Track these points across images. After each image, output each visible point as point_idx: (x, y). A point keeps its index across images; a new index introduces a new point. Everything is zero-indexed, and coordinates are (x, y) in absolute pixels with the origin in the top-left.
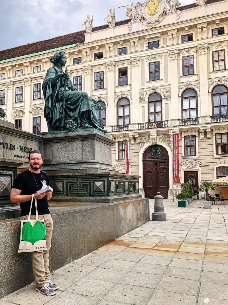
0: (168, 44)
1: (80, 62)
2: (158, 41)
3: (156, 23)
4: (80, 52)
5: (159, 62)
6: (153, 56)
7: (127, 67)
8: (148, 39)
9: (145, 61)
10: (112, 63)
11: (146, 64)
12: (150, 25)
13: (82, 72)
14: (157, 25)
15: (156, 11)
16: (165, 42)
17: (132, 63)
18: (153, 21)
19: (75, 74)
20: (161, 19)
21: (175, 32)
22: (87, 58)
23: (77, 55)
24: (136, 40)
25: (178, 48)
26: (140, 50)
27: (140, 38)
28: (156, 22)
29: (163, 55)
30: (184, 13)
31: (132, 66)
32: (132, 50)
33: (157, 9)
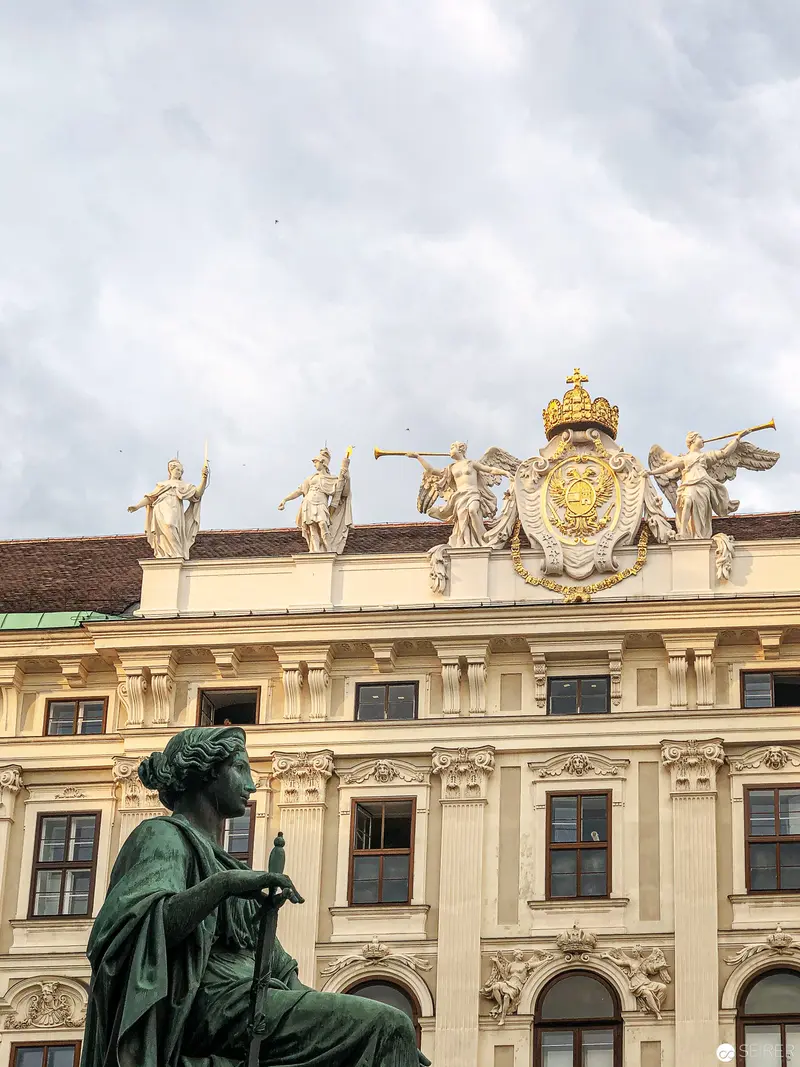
0: (662, 704)
1: (95, 728)
2: (608, 677)
3: (599, 580)
4: (101, 665)
5: (607, 794)
6: (578, 759)
7: (412, 800)
8: (550, 659)
9: (527, 777)
10: (313, 761)
11: (532, 799)
12: (563, 582)
13: (106, 793)
14: (601, 588)
15: (600, 512)
16: (647, 688)
17: (446, 781)
18: (582, 565)
19: (49, 795)
20: (627, 563)
21: (706, 645)
22: (146, 711)
23: (80, 682)
24: (478, 653)
25: (717, 731)
26: (494, 710)
27: (499, 647)
28: (595, 571)
29: (635, 758)
30: (754, 553)
31: (443, 798)
32: (447, 707)
33: (607, 507)
